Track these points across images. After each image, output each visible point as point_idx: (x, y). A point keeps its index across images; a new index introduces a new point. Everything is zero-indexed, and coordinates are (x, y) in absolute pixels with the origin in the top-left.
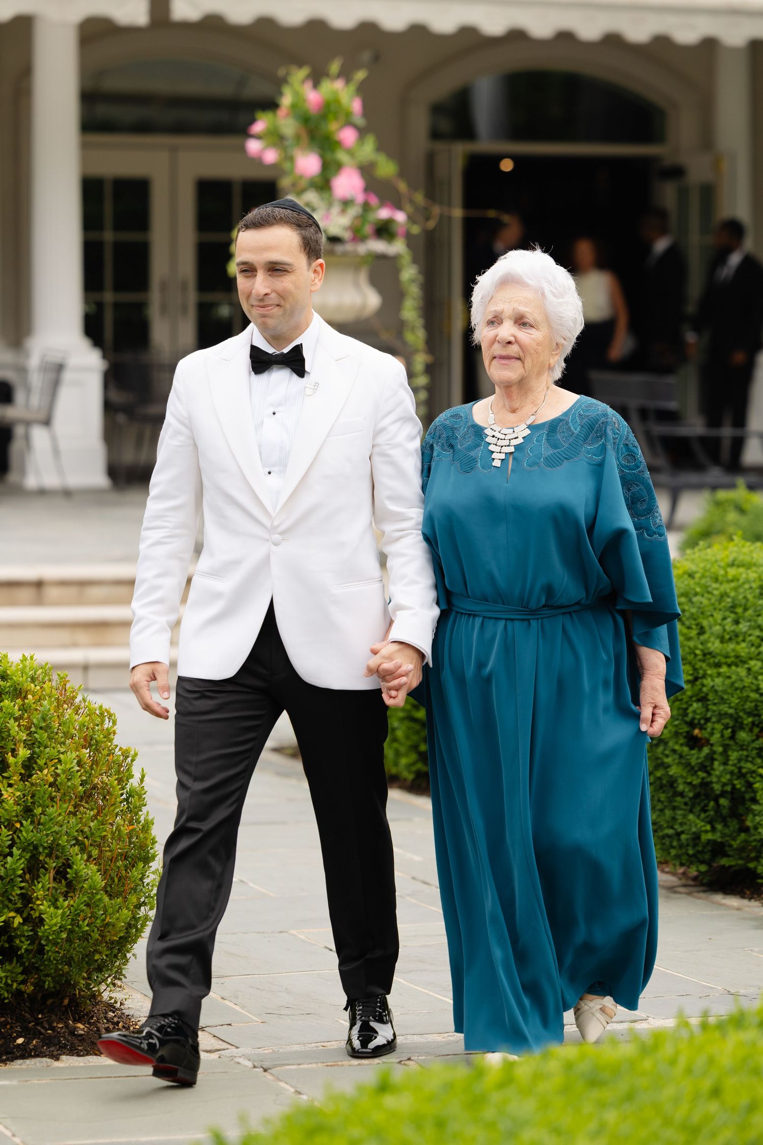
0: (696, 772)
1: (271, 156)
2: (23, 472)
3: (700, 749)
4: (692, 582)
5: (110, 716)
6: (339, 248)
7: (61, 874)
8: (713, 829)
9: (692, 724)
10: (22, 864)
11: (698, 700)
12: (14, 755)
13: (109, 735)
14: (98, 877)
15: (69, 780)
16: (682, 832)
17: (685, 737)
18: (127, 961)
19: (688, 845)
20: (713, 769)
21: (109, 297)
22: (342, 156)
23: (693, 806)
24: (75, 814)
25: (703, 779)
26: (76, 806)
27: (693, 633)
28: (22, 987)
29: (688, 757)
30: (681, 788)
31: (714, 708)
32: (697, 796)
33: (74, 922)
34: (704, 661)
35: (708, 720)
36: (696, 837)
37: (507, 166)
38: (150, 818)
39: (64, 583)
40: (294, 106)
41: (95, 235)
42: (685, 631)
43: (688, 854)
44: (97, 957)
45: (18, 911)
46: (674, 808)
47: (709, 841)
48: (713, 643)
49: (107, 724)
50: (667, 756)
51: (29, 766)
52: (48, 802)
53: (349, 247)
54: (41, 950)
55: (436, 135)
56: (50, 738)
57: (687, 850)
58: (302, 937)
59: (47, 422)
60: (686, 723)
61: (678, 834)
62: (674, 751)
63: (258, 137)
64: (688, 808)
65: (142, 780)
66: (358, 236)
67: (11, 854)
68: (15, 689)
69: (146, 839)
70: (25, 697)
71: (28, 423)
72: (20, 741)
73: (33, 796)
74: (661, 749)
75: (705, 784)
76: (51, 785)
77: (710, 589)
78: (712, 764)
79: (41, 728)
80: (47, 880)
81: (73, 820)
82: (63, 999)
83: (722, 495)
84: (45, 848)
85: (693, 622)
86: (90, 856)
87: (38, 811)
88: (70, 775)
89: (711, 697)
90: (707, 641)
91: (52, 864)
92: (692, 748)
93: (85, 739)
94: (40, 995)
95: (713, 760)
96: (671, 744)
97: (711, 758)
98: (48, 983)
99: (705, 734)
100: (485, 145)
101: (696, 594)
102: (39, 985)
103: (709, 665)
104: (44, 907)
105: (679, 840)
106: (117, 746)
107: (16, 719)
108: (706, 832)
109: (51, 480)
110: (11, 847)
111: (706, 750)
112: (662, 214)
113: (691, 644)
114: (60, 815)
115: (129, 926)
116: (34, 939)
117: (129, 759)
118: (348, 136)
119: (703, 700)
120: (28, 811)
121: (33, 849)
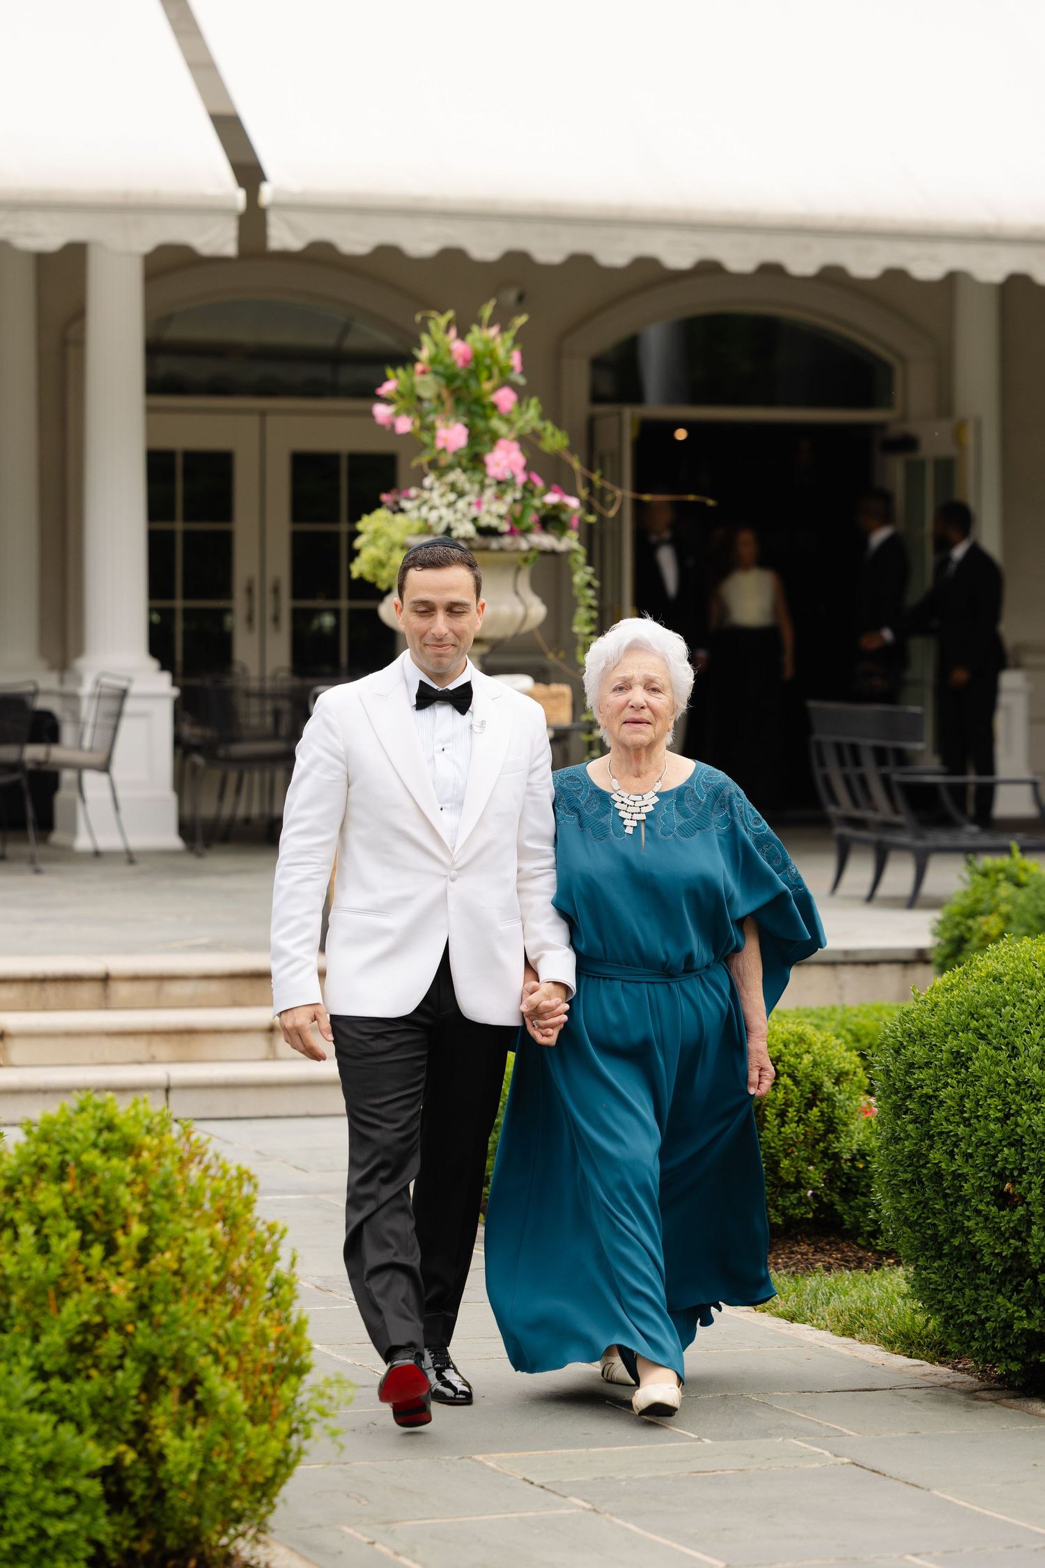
0: (1007, 1240)
1: (404, 425)
2: (73, 830)
3: (1013, 1209)
4: (999, 987)
5: (250, 1178)
6: (494, 544)
7: (188, 1392)
8: (1030, 1315)
9: (1001, 1176)
10: (136, 1380)
11: (1011, 1145)
12: (126, 1234)
13: (248, 1204)
14: (239, 1398)
15: (199, 1266)
16: (988, 1319)
17: (992, 1194)
18: (274, 1507)
19: (995, 1336)
20: (1030, 1236)
21: (179, 604)
22: (496, 424)
23: (1003, 1284)
24: (205, 1312)
25: (1016, 1248)
26: (206, 1301)
27: (1003, 1055)
28: (136, 1546)
29: (997, 1220)
30: (987, 1259)
31: (1032, 1155)
32: (1007, 1271)
33: (207, 1459)
34: (1017, 1093)
35: (1023, 1171)
36: (1008, 1325)
37: (681, 434)
38: (304, 1316)
39: (136, 978)
40: (433, 360)
41: (163, 526)
42: (992, 1052)
43: (995, 1349)
44: (235, 1504)
45: (131, 1443)
46: (977, 1288)
47: (1023, 1330)
48: (1030, 1070)
49: (247, 1189)
50: (969, 1219)
51: (145, 1250)
52: (171, 1297)
53: (507, 541)
54: (160, 1496)
55: (597, 398)
56: (173, 1210)
57: (994, 1343)
58: (491, 1464)
59: (105, 768)
60: (994, 1174)
61: (982, 1322)
62: (978, 1212)
63: (387, 401)
64: (996, 1287)
65: (293, 1264)
66: (518, 529)
67: (121, 1367)
68: (126, 1145)
69: (300, 1344)
70: (138, 1155)
71: (79, 768)
72: (134, 1214)
73: (151, 1288)
74: (960, 1208)
75: (1018, 1256)
76: (176, 1273)
77: (1023, 997)
78: (1029, 1229)
79: (162, 1196)
80: (169, 1403)
81: (204, 1321)
82: (187, 1560)
83: (987, 861)
84: (166, 1359)
85: (1002, 1041)
86: (226, 1368)
87: (158, 1308)
88: (201, 1260)
89: (1027, 1140)
90: (1022, 1067)
91: (176, 1380)
92: (1001, 1208)
93: (219, 1211)
94: (158, 1555)
95: (1030, 1224)
96: (973, 1202)
97: (1027, 1221)
98: (171, 1541)
99: (1020, 1189)
100: (655, 408)
101: (1005, 1004)
102: (158, 1542)
103: (1024, 1098)
104: (167, 1437)
105: (983, 1329)
106: (258, 1219)
107: (128, 1185)
108: (1021, 1319)
109: (109, 841)
110: (121, 1357)
111: (1021, 1210)
112: (886, 498)
113: (1001, 1070)
114: (187, 1314)
115: (278, 1462)
116: (152, 1481)
117: (276, 1237)
118: (506, 398)
119: (1017, 1143)
120: (143, 1309)
121: (150, 1361)
